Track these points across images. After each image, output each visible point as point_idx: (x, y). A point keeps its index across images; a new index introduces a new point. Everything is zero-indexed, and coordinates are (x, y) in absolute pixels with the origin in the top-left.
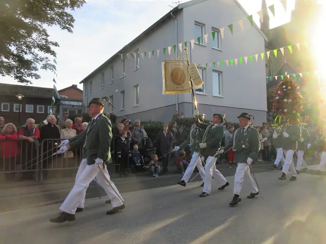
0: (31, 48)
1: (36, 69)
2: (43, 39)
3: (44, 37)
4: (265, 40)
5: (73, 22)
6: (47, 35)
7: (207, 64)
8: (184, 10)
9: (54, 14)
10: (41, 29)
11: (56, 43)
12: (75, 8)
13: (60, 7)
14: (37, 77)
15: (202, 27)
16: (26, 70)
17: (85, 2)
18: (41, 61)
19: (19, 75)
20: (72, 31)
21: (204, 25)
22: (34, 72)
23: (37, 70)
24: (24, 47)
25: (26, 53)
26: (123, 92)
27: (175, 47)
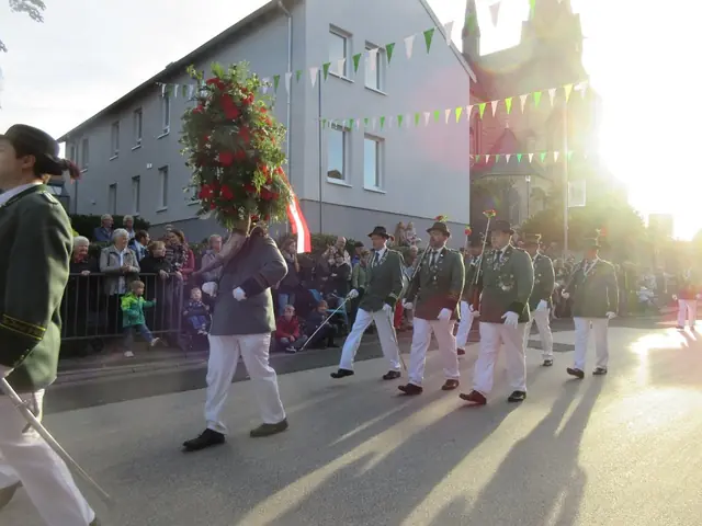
4: (471, 79)
7: (351, 121)
15: (345, 39)
20: (40, 17)
21: (350, 35)
26: (164, 170)
27: (276, 79)
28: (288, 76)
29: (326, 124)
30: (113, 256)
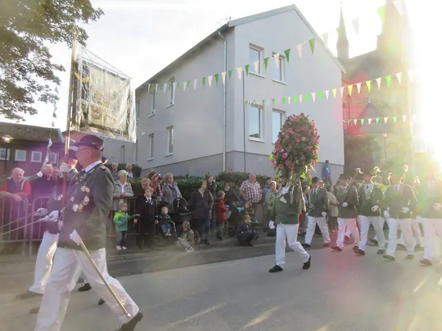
0: (26, 73)
1: (31, 101)
2: (43, 60)
3: (45, 58)
4: (342, 72)
5: (86, 39)
6: (49, 56)
7: (263, 101)
8: (236, 28)
9: (60, 27)
10: (41, 47)
11: (61, 67)
12: (90, 20)
13: (68, 19)
14: (33, 111)
15: (259, 52)
16: (17, 102)
17: (103, 13)
18: (39, 90)
19: (7, 109)
21: (262, 49)
22: (28, 105)
23: (33, 102)
24: (16, 71)
25: (18, 79)
26: (152, 135)
27: (217, 76)
28: (224, 74)
29: (248, 104)
30: (117, 187)
